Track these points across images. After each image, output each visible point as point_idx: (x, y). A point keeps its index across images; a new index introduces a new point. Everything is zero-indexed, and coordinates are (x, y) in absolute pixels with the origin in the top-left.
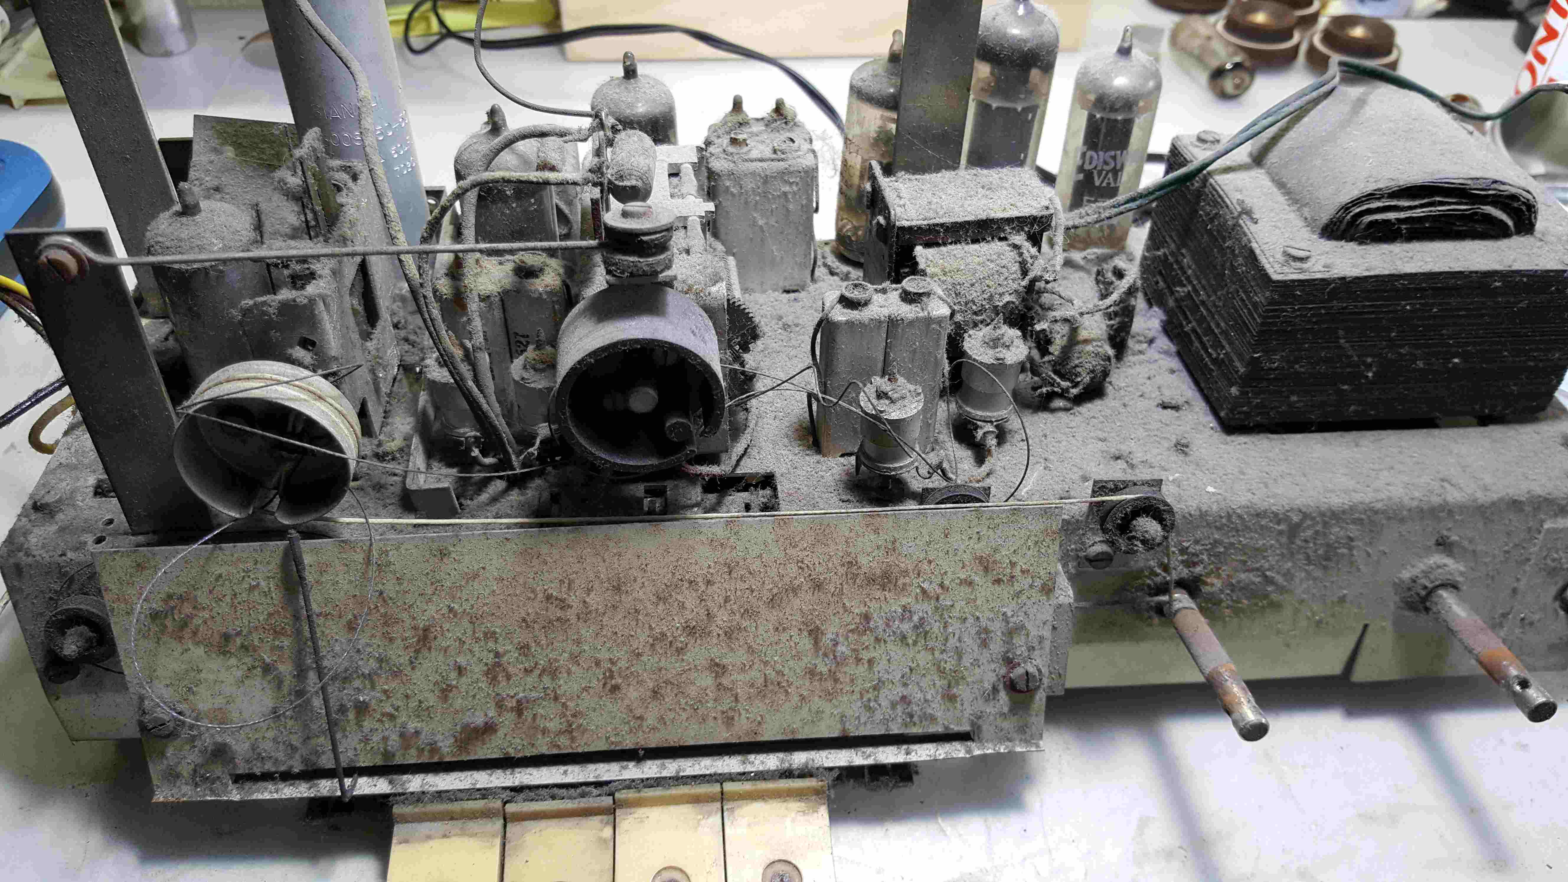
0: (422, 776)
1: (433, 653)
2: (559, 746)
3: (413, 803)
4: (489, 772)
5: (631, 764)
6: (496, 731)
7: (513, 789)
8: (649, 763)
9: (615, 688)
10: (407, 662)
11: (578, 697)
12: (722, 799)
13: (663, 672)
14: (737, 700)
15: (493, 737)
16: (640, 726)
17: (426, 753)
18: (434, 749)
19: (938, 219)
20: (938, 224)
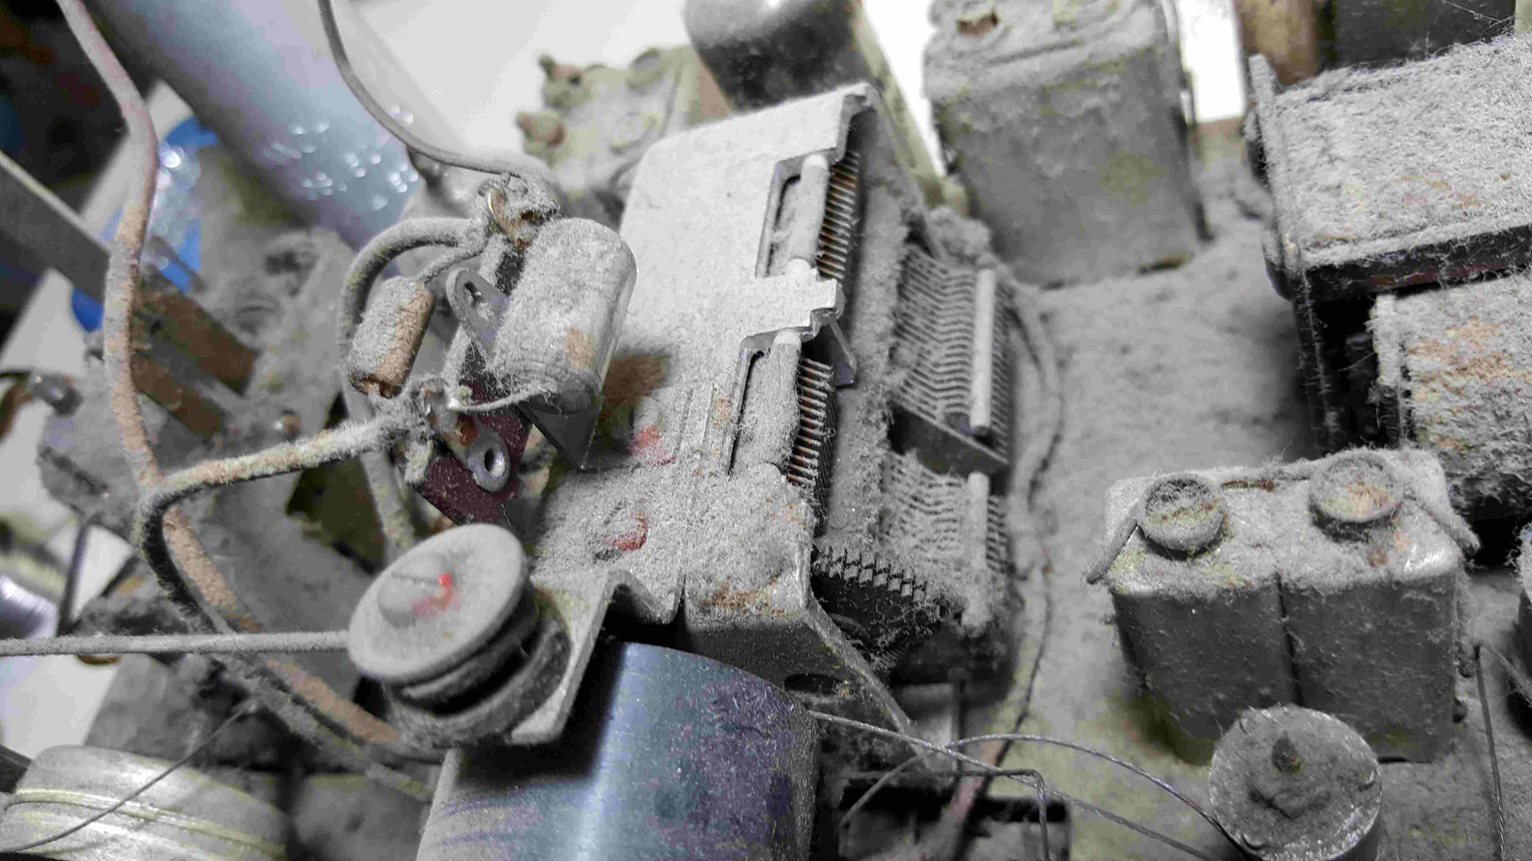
19: (1431, 229)
20: (1432, 246)
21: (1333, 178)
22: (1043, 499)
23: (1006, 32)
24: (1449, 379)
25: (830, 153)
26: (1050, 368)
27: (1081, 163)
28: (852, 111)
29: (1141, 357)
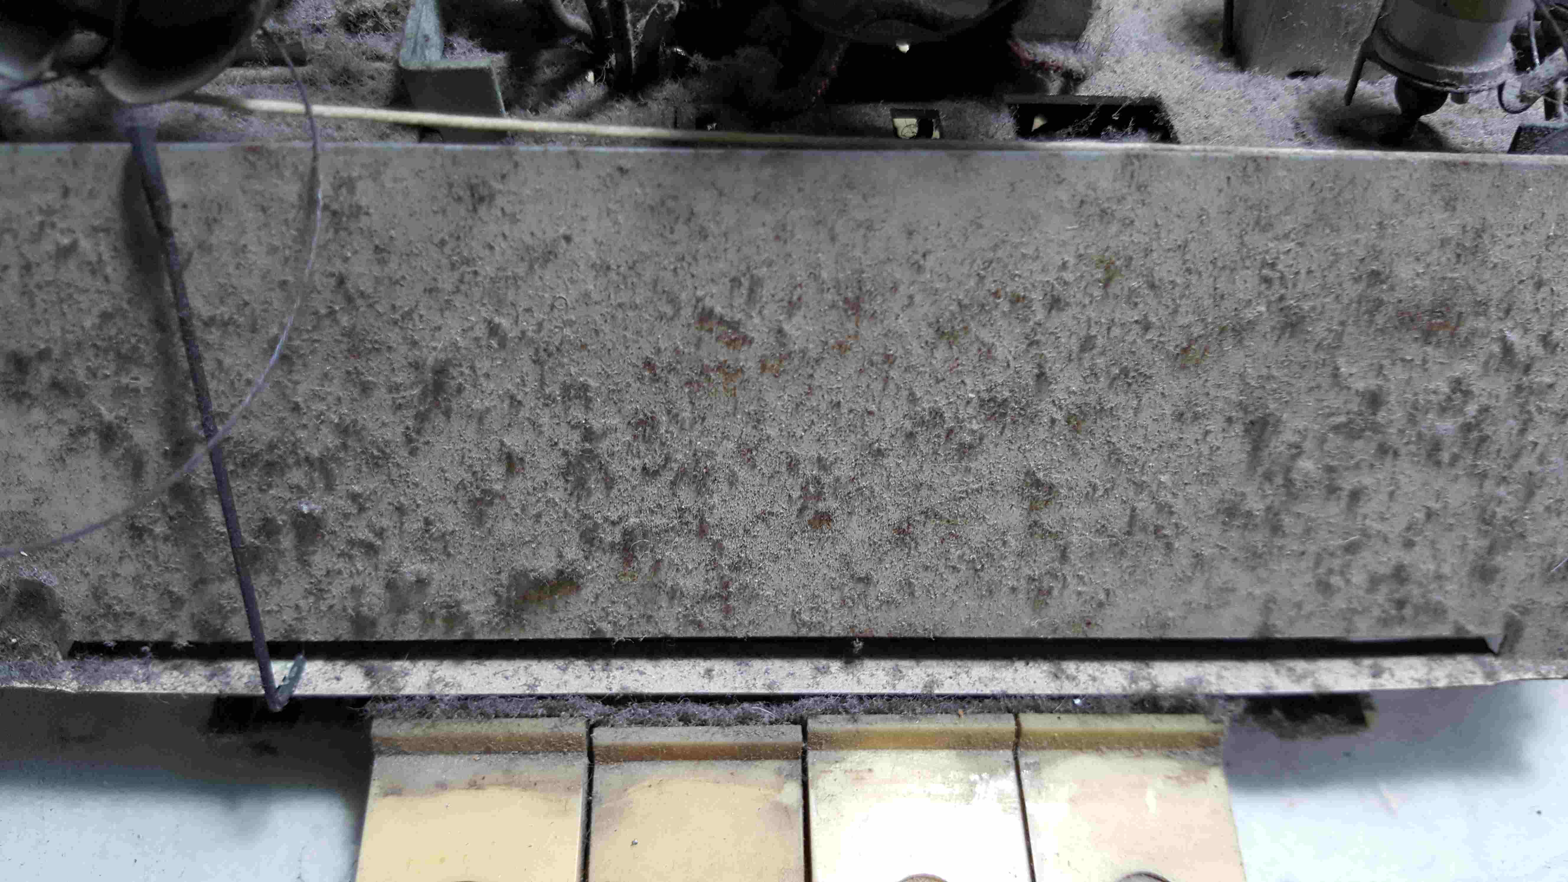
0: (431, 664)
1: (457, 423)
2: (699, 624)
3: (413, 717)
4: (561, 663)
5: (835, 665)
6: (578, 588)
7: (609, 700)
8: (870, 665)
9: (823, 519)
10: (399, 439)
11: (746, 531)
12: (1016, 747)
13: (924, 492)
14: (1064, 557)
15: (572, 599)
16: (864, 595)
17: (438, 622)
18: (454, 615)
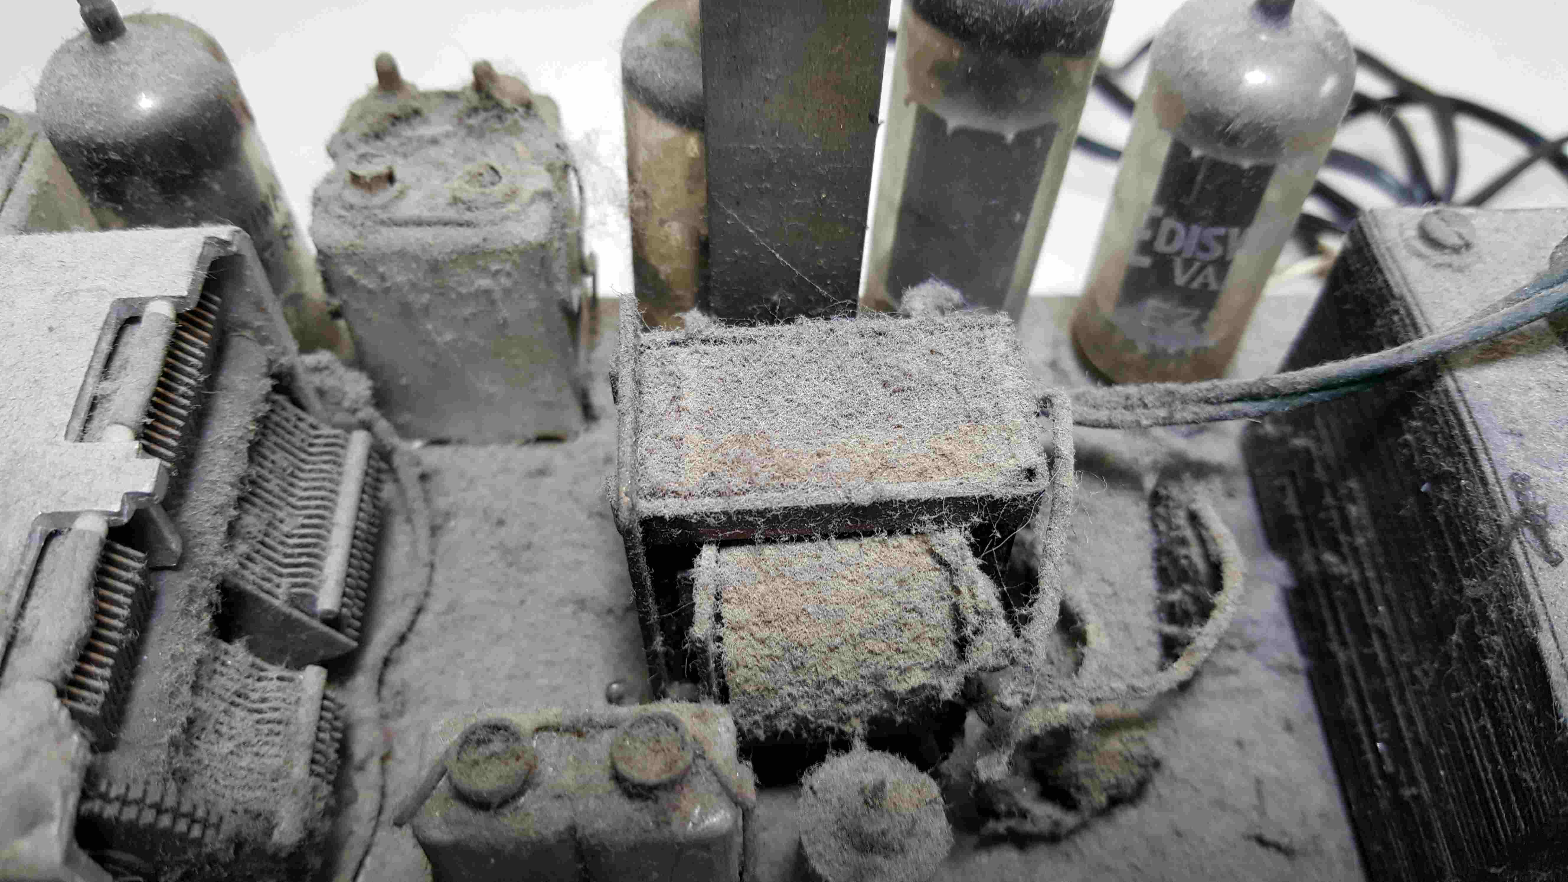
19: (752, 496)
20: (750, 511)
21: (677, 431)
22: (394, 676)
23: (402, 194)
24: (754, 628)
25: (178, 302)
26: (423, 532)
27: (472, 336)
28: (214, 253)
29: (513, 533)
